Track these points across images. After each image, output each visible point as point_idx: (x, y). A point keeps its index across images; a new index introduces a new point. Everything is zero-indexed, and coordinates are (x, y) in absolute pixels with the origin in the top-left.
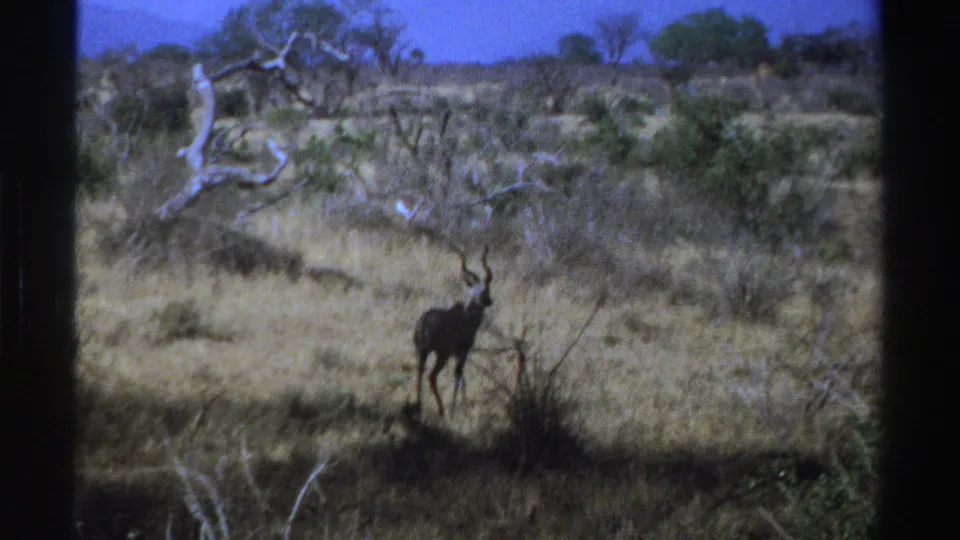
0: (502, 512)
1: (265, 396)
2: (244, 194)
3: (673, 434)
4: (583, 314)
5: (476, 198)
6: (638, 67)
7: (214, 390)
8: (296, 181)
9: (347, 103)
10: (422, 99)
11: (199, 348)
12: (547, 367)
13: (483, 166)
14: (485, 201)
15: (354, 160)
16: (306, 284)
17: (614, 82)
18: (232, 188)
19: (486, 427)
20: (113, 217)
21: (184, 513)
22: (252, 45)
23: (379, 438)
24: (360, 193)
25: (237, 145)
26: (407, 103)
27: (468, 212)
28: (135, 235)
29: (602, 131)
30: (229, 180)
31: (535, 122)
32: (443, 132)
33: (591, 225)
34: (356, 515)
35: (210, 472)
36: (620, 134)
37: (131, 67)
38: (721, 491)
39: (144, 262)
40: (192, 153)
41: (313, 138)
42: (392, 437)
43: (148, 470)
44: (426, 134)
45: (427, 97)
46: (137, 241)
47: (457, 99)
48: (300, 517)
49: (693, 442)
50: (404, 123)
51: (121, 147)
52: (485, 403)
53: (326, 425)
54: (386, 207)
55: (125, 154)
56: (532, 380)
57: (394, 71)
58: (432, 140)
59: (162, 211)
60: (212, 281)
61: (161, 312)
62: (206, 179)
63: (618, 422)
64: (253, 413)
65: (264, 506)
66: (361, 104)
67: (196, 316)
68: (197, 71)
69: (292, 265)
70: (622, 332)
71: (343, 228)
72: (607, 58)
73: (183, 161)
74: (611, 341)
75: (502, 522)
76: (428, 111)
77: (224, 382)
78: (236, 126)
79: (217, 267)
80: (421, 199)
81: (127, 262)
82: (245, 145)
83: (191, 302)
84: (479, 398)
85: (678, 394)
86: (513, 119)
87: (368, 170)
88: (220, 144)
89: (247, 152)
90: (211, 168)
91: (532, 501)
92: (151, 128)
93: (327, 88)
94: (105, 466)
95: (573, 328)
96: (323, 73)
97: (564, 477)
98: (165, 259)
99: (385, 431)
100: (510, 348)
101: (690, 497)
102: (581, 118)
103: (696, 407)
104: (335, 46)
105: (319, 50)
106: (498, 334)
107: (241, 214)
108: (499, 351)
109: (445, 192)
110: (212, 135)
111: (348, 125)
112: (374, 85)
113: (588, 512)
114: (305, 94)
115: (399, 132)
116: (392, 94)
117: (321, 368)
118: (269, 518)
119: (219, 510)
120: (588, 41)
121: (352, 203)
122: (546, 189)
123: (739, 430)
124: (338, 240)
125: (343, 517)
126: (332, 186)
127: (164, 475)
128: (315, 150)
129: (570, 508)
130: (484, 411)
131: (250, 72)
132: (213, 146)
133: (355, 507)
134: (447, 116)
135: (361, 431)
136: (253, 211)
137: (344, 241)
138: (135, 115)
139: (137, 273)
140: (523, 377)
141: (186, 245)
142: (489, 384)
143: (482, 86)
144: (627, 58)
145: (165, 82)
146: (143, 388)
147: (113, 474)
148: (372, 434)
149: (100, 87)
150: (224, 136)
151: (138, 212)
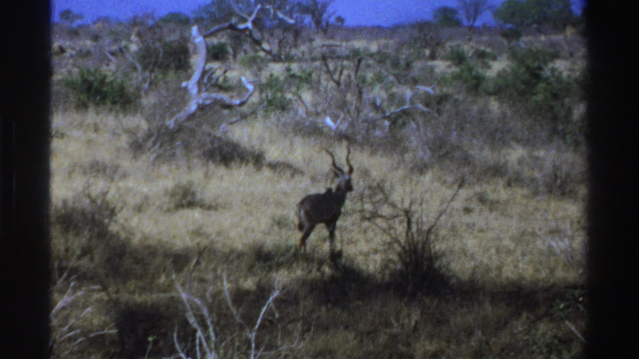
0: (396, 325)
1: (239, 246)
2: (226, 112)
3: (509, 273)
4: (449, 193)
5: (379, 116)
6: (486, 29)
7: (205, 242)
8: (260, 103)
9: (294, 52)
10: (343, 49)
11: (196, 214)
12: (425, 228)
13: (384, 94)
14: (385, 118)
15: (298, 90)
16: (266, 172)
17: (470, 40)
18: (217, 108)
19: (385, 267)
20: (138, 127)
21: (186, 323)
22: (231, 14)
23: (315, 274)
24: (301, 111)
25: (221, 79)
26: (334, 52)
27: (373, 124)
28: (153, 139)
29: (462, 71)
30: (216, 102)
31: (418, 65)
32: (356, 72)
33: (455, 134)
34: (299, 325)
35: (203, 297)
36: (474, 73)
37: (151, 28)
38: (542, 310)
39: (158, 157)
40: (191, 85)
41: (271, 75)
42: (323, 274)
43: (162, 295)
44: (345, 72)
45: (346, 48)
46: (154, 143)
47: (366, 49)
48: (262, 326)
49: (522, 278)
50: (331, 66)
51: (144, 80)
52: (385, 251)
53: (279, 266)
54: (319, 120)
55: (146, 86)
56: (415, 235)
57: (325, 31)
58: (349, 76)
59: (171, 123)
60: (204, 169)
61: (170, 191)
62: (201, 102)
63: (472, 264)
64: (231, 257)
65: (238, 319)
66: (303, 53)
67: (193, 194)
68: (194, 29)
69: (258, 160)
70: (474, 205)
71: (291, 135)
72: (465, 22)
73: (186, 89)
74: (467, 210)
75: (395, 330)
76: (347, 58)
77: (213, 236)
78: (220, 68)
79: (208, 161)
80: (342, 115)
81: (147, 158)
82: (225, 80)
83: (190, 183)
84: (380, 248)
85: (512, 246)
86: (402, 63)
87: (307, 96)
88: (210, 78)
89: (227, 85)
90: (204, 95)
91: (415, 316)
92: (165, 68)
93: (280, 42)
94: (133, 293)
95: (442, 202)
96: (278, 32)
97: (436, 302)
98: (174, 155)
99: (319, 270)
100: (401, 216)
101: (520, 315)
102: (448, 63)
103: (524, 255)
104: (285, 13)
105: (275, 16)
106: (393, 205)
107: (223, 125)
108: (394, 217)
109: (358, 111)
110: (204, 73)
111: (295, 67)
112: (311, 40)
113: (451, 323)
114: (266, 46)
115: (328, 72)
116: (323, 46)
117: (276, 228)
118: (242, 328)
119: (209, 322)
120: (453, 11)
121: (297, 118)
122: (425, 109)
123: (552, 271)
124: (288, 143)
125: (290, 326)
126: (284, 107)
127: (172, 298)
128: (272, 83)
129: (440, 322)
130: (383, 257)
131: (229, 31)
132: (205, 80)
133: (298, 320)
134: (360, 61)
135: (302, 270)
136: (231, 123)
137: (292, 144)
138: (153, 60)
139: (154, 165)
140: (410, 234)
141: (187, 146)
142: (388, 239)
143: (383, 42)
144: (478, 23)
145: (172, 37)
146: (159, 241)
147: (138, 298)
148: (310, 271)
149: (131, 42)
150: (213, 73)
151: (155, 124)
